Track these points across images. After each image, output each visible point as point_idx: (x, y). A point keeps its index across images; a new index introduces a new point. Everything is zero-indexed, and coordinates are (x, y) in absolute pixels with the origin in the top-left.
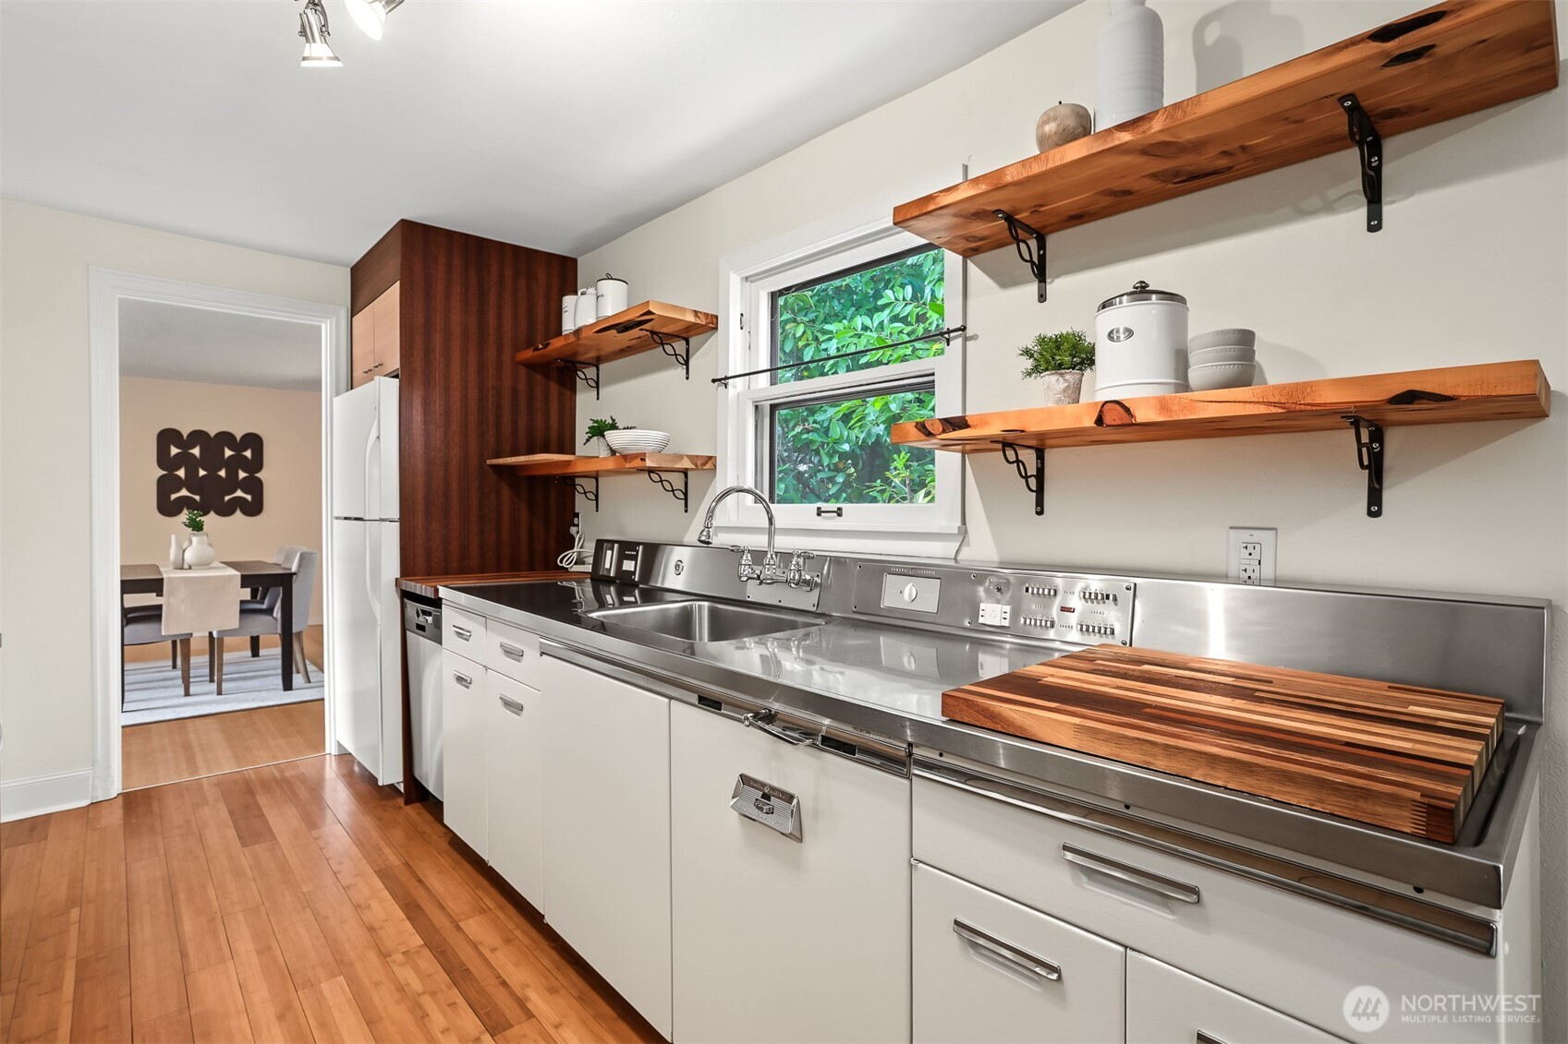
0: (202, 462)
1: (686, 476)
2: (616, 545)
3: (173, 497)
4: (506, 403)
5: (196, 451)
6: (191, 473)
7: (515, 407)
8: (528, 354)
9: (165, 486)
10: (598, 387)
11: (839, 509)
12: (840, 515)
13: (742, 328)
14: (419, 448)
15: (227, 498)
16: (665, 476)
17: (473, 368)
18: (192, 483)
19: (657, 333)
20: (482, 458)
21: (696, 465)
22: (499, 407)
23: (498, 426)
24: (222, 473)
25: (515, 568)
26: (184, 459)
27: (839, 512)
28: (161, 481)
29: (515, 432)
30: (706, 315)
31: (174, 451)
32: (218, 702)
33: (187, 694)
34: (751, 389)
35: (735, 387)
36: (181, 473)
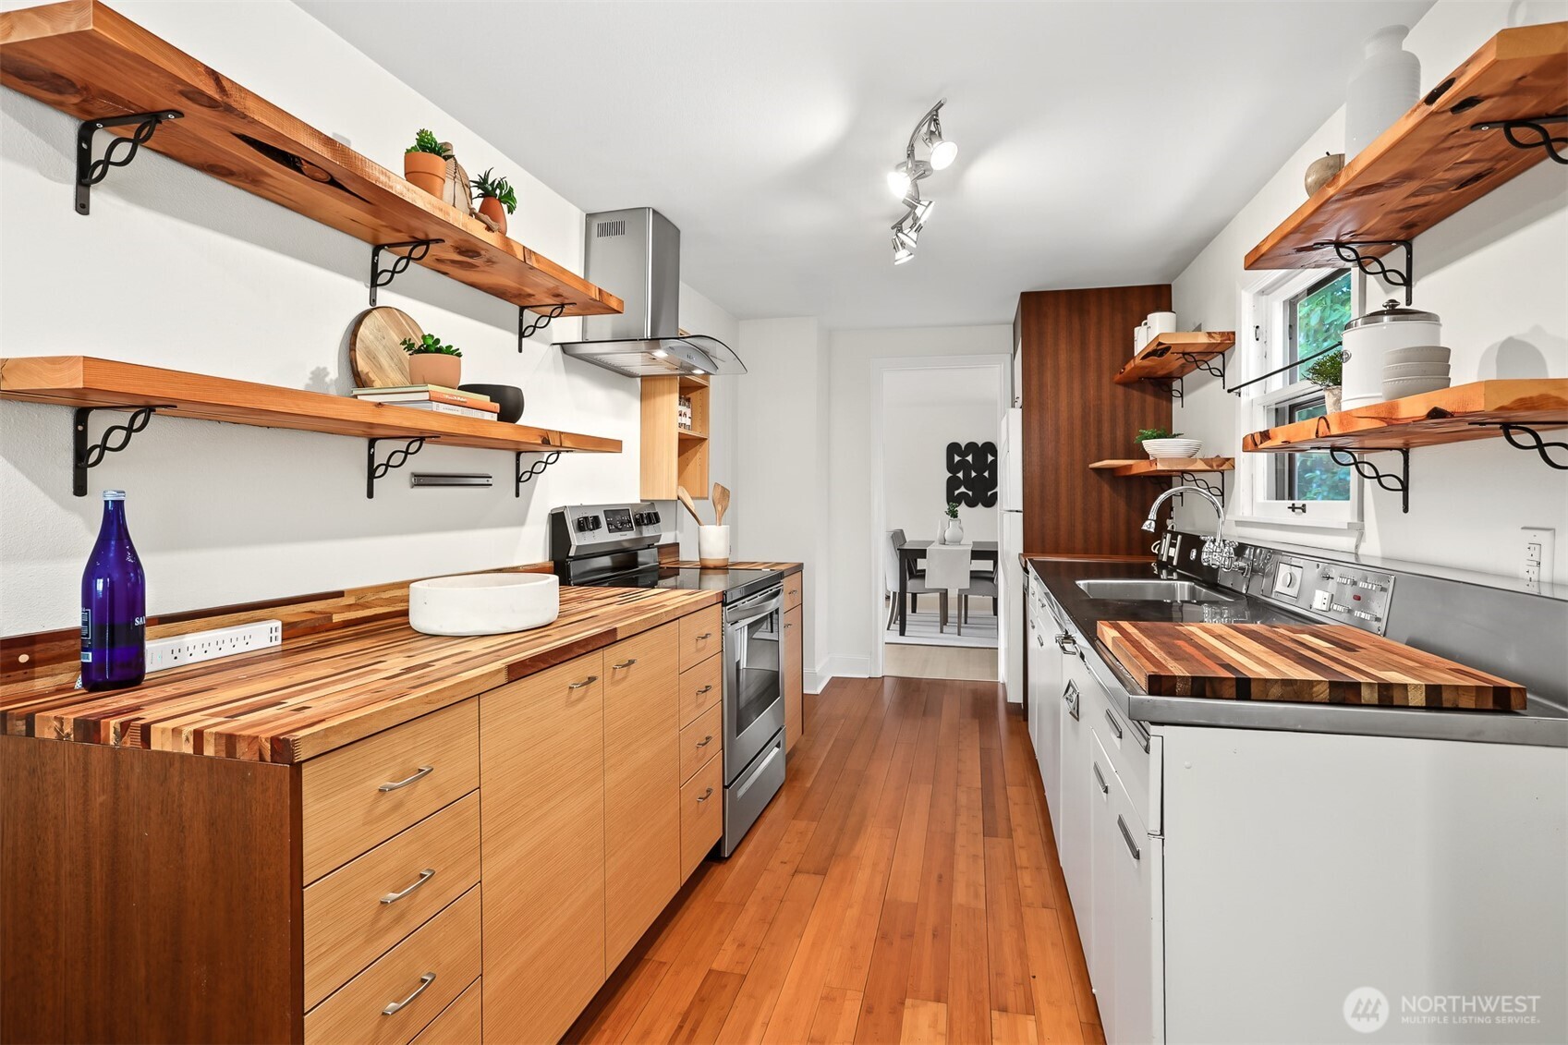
0: (973, 467)
1: (1223, 474)
2: (1179, 537)
3: (956, 492)
4: (1106, 417)
5: (970, 458)
6: (967, 475)
7: (1113, 420)
8: (1118, 377)
9: (952, 484)
10: (1182, 396)
11: (1304, 505)
12: (1304, 511)
13: (1257, 339)
14: (1035, 459)
15: (989, 493)
16: (1197, 476)
17: (1077, 393)
18: (968, 482)
19: (1188, 354)
20: (1086, 463)
21: (1211, 466)
22: (1099, 422)
23: (1099, 436)
24: (986, 474)
25: (1099, 552)
26: (963, 464)
27: (1303, 509)
28: (949, 481)
29: (1114, 440)
30: (1222, 334)
31: (957, 458)
32: (955, 640)
33: (942, 632)
34: (1267, 392)
35: (1248, 394)
36: (960, 475)
